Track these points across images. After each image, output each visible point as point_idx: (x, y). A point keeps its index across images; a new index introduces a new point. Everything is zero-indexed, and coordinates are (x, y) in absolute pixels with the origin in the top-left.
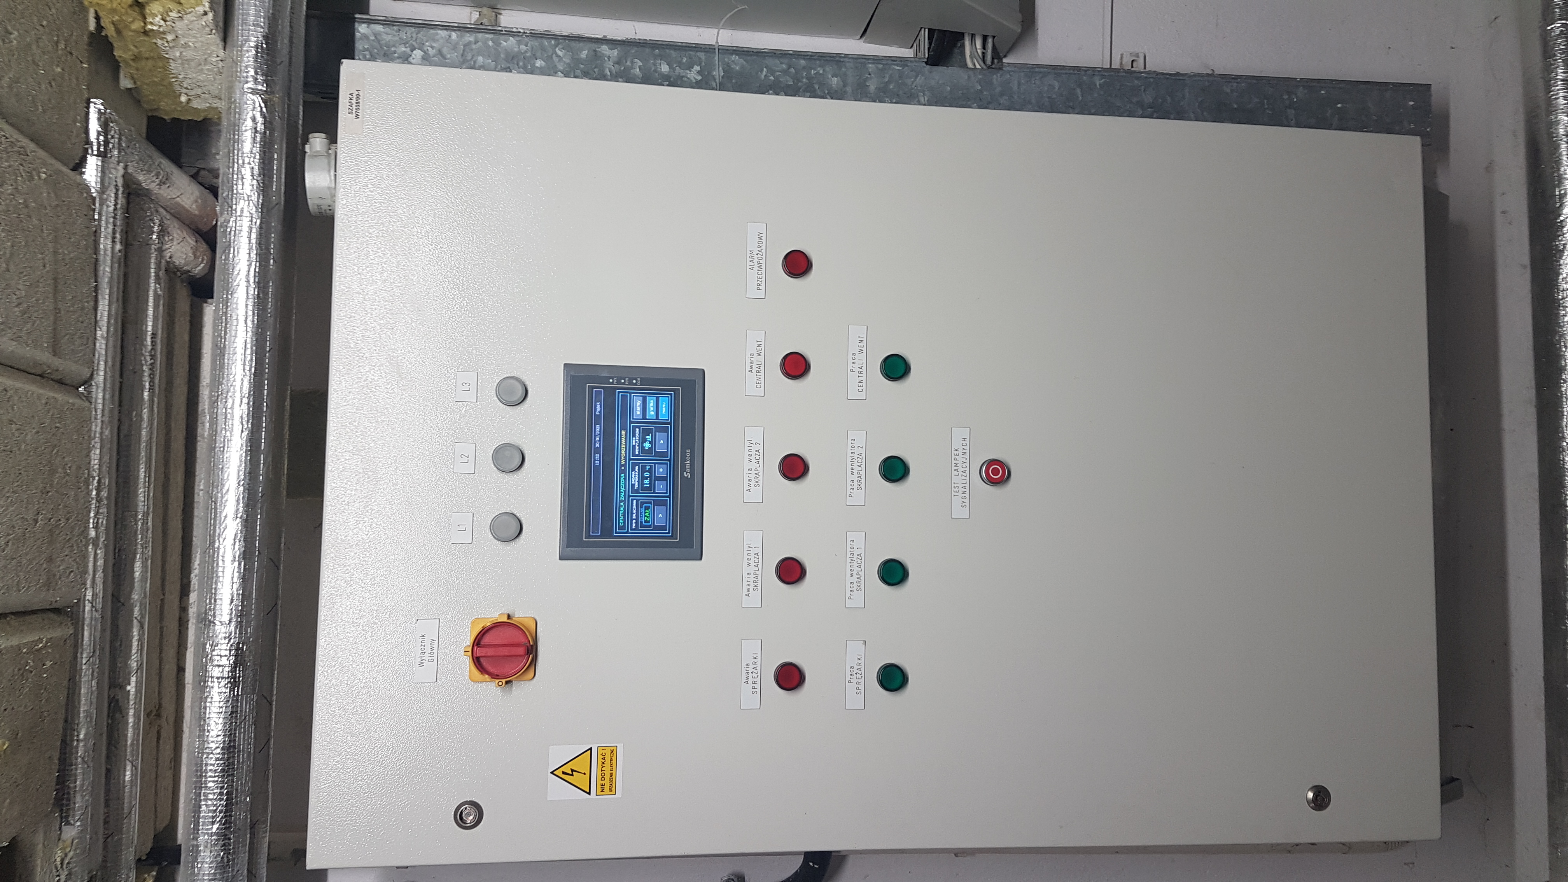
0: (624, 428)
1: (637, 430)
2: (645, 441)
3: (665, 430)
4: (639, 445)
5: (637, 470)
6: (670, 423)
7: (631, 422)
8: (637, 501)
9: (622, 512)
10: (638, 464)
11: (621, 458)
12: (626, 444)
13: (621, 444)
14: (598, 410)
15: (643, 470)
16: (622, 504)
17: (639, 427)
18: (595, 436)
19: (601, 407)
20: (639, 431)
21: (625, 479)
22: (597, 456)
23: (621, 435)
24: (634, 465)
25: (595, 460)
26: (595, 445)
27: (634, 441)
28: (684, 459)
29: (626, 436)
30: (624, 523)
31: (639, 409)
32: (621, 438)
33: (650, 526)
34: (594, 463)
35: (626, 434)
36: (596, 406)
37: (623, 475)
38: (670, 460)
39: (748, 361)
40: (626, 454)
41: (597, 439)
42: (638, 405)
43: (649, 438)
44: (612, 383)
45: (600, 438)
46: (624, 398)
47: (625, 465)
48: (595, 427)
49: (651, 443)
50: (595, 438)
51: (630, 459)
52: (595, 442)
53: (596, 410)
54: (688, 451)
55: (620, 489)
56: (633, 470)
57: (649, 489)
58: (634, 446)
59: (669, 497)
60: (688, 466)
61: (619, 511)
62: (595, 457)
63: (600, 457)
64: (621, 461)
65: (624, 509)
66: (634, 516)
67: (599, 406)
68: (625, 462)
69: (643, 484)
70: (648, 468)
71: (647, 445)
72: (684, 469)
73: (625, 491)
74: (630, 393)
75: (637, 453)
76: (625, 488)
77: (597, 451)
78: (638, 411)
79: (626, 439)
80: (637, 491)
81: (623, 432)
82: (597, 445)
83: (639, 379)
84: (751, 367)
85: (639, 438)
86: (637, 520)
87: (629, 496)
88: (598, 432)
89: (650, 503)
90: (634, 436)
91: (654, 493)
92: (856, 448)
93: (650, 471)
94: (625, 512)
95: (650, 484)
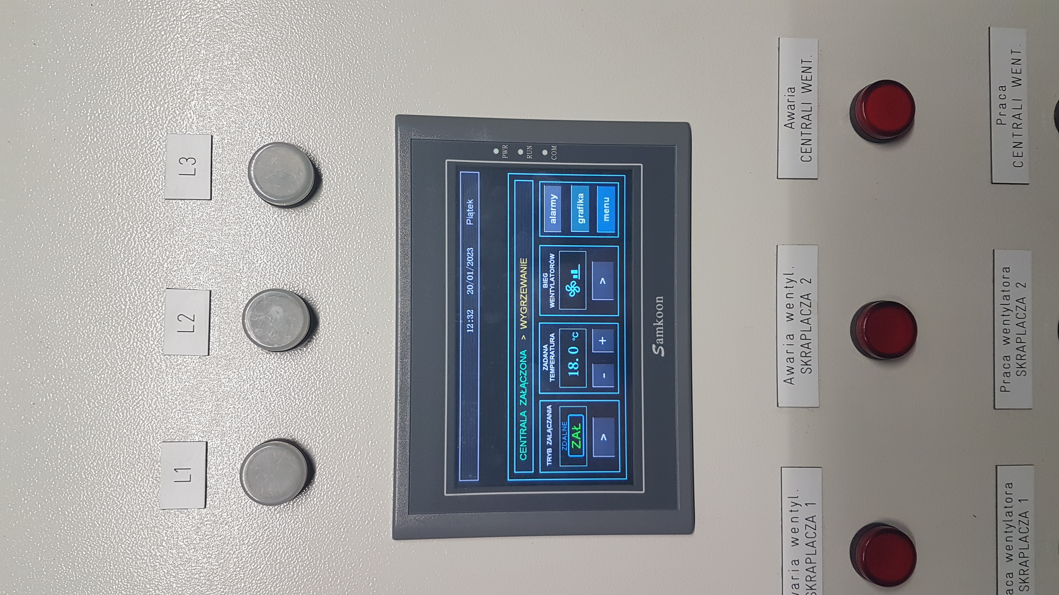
0: (524, 253)
1: (552, 256)
2: (568, 279)
3: (609, 256)
4: (556, 289)
5: (552, 341)
6: (619, 242)
7: (539, 241)
8: (555, 407)
9: (523, 432)
10: (553, 329)
11: (519, 317)
12: (529, 288)
13: (519, 286)
14: (471, 214)
15: (565, 341)
16: (523, 414)
17: (555, 251)
18: (465, 271)
19: (475, 210)
20: (556, 259)
21: (529, 361)
22: (470, 314)
23: (519, 269)
24: (547, 331)
25: (465, 322)
26: (465, 289)
27: (545, 281)
28: (651, 317)
29: (529, 270)
30: (529, 453)
31: (554, 213)
32: (519, 274)
33: (582, 461)
34: (464, 328)
35: (529, 265)
36: (465, 207)
37: (523, 353)
38: (620, 320)
39: (784, 104)
40: (530, 308)
41: (470, 277)
42: (553, 204)
43: (576, 273)
44: (499, 157)
45: (475, 275)
46: (524, 189)
47: (527, 332)
48: (465, 252)
49: (580, 283)
50: (465, 276)
51: (538, 319)
52: (465, 284)
53: (465, 215)
54: (659, 300)
55: (519, 383)
56: (546, 341)
57: (579, 381)
58: (546, 292)
59: (621, 397)
60: (659, 333)
61: (519, 428)
62: (465, 314)
63: (475, 315)
64: (519, 322)
65: (529, 425)
66: (549, 438)
67: (470, 207)
68: (529, 324)
69: (565, 370)
70: (575, 336)
71: (573, 289)
72: (651, 338)
73: (529, 386)
74: (537, 179)
75: (552, 305)
76: (529, 380)
77: (470, 302)
78: (553, 217)
79: (529, 276)
80: (553, 386)
81: (524, 263)
82: (470, 289)
83: (554, 148)
84: (791, 116)
85: (556, 274)
86: (555, 447)
87: (538, 397)
88: (470, 261)
89: (582, 411)
90: (546, 269)
91: (590, 389)
92: (1012, 287)
93: (579, 343)
94: (529, 431)
95: (581, 370)
